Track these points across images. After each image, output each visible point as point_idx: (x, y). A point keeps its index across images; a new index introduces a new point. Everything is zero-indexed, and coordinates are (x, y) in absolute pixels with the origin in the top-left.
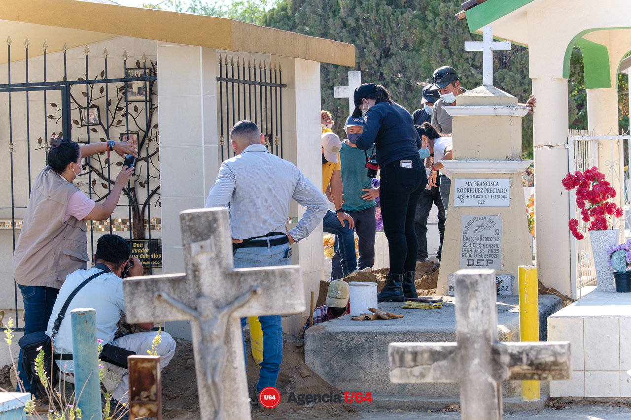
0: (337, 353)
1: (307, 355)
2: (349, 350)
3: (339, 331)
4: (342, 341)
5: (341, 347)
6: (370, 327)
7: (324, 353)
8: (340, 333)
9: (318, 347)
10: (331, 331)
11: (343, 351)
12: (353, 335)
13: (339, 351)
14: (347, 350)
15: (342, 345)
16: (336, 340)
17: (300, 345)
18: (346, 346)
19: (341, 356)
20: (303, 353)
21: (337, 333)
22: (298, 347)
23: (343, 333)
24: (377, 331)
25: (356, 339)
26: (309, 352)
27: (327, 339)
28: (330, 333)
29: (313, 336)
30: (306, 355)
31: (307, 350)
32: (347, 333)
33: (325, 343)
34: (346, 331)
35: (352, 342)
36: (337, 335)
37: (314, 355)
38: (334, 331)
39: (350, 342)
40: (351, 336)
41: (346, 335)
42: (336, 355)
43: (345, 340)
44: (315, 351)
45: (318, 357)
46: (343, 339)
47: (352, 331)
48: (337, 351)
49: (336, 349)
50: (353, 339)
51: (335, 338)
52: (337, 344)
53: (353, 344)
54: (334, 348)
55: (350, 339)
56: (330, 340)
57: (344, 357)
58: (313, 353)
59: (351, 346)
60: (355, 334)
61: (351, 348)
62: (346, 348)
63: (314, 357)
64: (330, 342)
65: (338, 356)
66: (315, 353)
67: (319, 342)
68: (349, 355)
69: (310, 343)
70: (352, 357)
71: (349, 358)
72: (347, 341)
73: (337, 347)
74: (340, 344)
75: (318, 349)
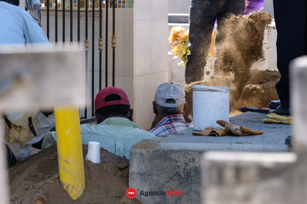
0: (171, 178)
1: (133, 179)
2: (188, 174)
3: (175, 149)
4: (179, 163)
5: (178, 170)
6: (217, 144)
7: (155, 178)
8: (176, 151)
9: (147, 170)
10: (165, 149)
11: (180, 175)
12: (194, 155)
13: (175, 175)
14: (185, 175)
15: (178, 167)
16: (171, 160)
17: (123, 167)
18: (184, 169)
19: (177, 182)
20: (127, 177)
21: (172, 151)
22: (121, 169)
23: (181, 151)
26: (135, 176)
27: (160, 159)
28: (163, 151)
29: (141, 154)
30: (130, 180)
31: (133, 172)
32: (186, 152)
33: (156, 164)
34: (185, 149)
35: (191, 164)
36: (173, 154)
37: (141, 180)
38: (169, 149)
39: (190, 164)
40: (191, 156)
41: (184, 154)
42: (171, 181)
43: (183, 161)
44: (142, 175)
45: (146, 182)
46: (180, 159)
47: (192, 149)
48: (171, 176)
49: (170, 172)
50: (193, 160)
51: (170, 158)
52: (172, 166)
53: (193, 166)
54: (167, 172)
55: (190, 159)
56: (163, 161)
57: (181, 183)
58: (139, 177)
59: (191, 169)
60: (197, 153)
61: (191, 172)
62: (184, 172)
63: (142, 182)
64: (163, 163)
65: (173, 182)
66: (142, 177)
67: (148, 163)
68: (188, 181)
69: (136, 164)
70: (192, 184)
71: (187, 185)
72: (186, 163)
73: (172, 170)
74: (176, 166)
75: (146, 172)
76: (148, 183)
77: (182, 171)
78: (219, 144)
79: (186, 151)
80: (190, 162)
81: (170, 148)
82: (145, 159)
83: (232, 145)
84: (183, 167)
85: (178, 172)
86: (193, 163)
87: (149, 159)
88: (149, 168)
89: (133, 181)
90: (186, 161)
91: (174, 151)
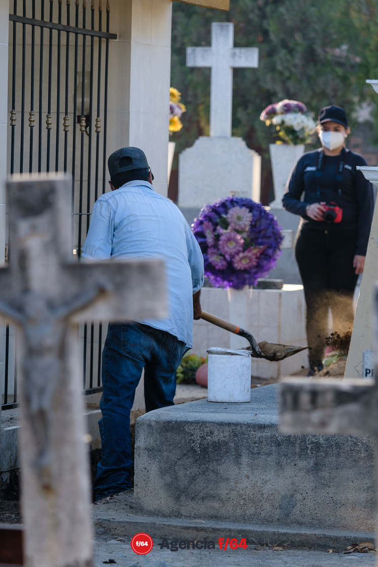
0: (184, 455)
1: (139, 455)
2: (205, 450)
3: (189, 419)
4: (195, 436)
5: (193, 445)
6: (239, 415)
7: (165, 454)
8: (192, 423)
9: (156, 444)
10: (178, 420)
11: (195, 451)
12: (212, 427)
13: (189, 451)
14: (201, 451)
15: (194, 442)
16: (185, 433)
18: (200, 444)
19: (191, 460)
21: (187, 423)
23: (197, 423)
24: (250, 422)
25: (216, 433)
26: (142, 451)
27: (172, 432)
28: (176, 422)
29: (150, 426)
31: (139, 447)
33: (167, 438)
34: (202, 420)
35: (209, 437)
36: (187, 426)
37: (149, 457)
38: (182, 420)
39: (207, 438)
40: (208, 429)
41: (201, 427)
42: (184, 458)
43: (199, 435)
44: (150, 450)
45: (155, 459)
46: (196, 433)
47: (210, 421)
48: (185, 452)
49: (184, 447)
50: (212, 433)
51: (184, 430)
52: (186, 440)
53: (211, 441)
54: (180, 447)
55: (207, 433)
56: (176, 434)
57: (196, 461)
58: (147, 452)
59: (208, 444)
60: (215, 425)
61: (208, 448)
62: (200, 447)
63: (149, 459)
64: (175, 437)
65: (187, 459)
66: (150, 453)
67: (158, 436)
68: (204, 458)
69: (143, 437)
70: (209, 461)
71: (204, 463)
72: (203, 436)
73: (186, 445)
74: (191, 440)
75: (155, 447)
76: (157, 460)
77: (198, 446)
78: (242, 415)
79: (203, 423)
80: (207, 435)
81: (184, 419)
82: (154, 431)
83: (257, 416)
84: (199, 442)
85: (193, 447)
86: (211, 437)
87: (159, 431)
88: (158, 443)
89: (139, 458)
90: (203, 435)
91: (189, 422)
